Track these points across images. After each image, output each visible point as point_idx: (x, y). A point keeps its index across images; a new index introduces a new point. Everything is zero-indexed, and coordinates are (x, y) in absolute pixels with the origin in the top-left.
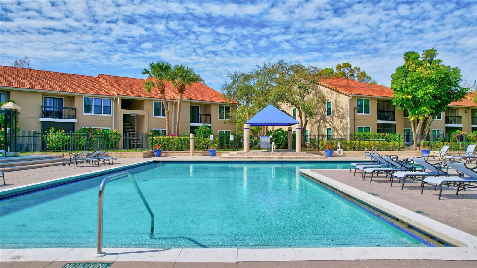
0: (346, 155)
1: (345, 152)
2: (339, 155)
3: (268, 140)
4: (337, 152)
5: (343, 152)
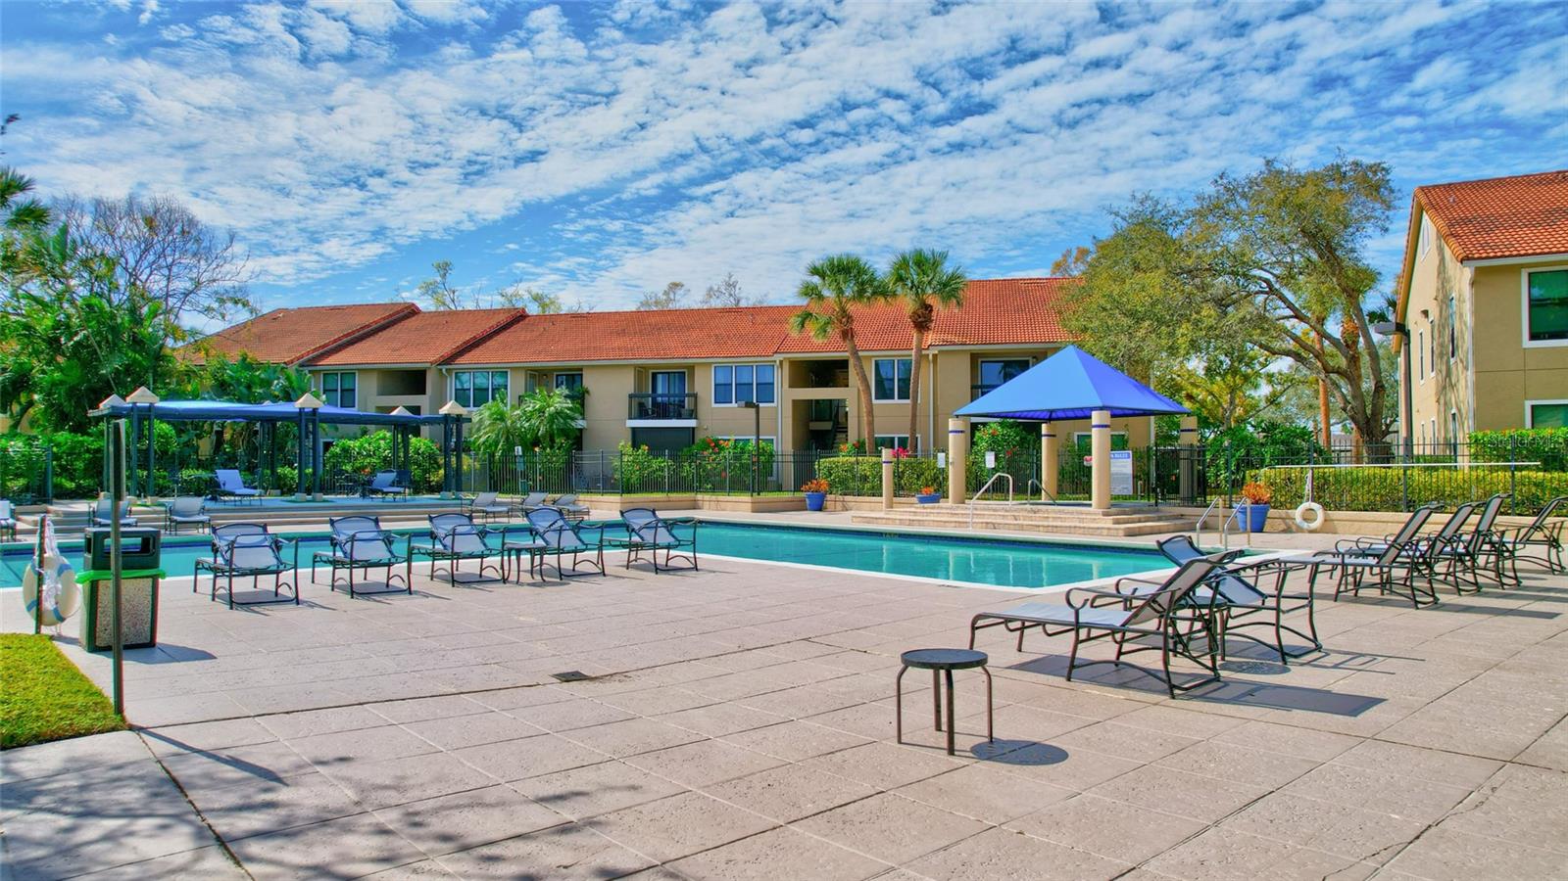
0: (1340, 529)
1: (1335, 514)
2: (1305, 525)
3: (1125, 466)
4: (1297, 514)
5: (1326, 515)
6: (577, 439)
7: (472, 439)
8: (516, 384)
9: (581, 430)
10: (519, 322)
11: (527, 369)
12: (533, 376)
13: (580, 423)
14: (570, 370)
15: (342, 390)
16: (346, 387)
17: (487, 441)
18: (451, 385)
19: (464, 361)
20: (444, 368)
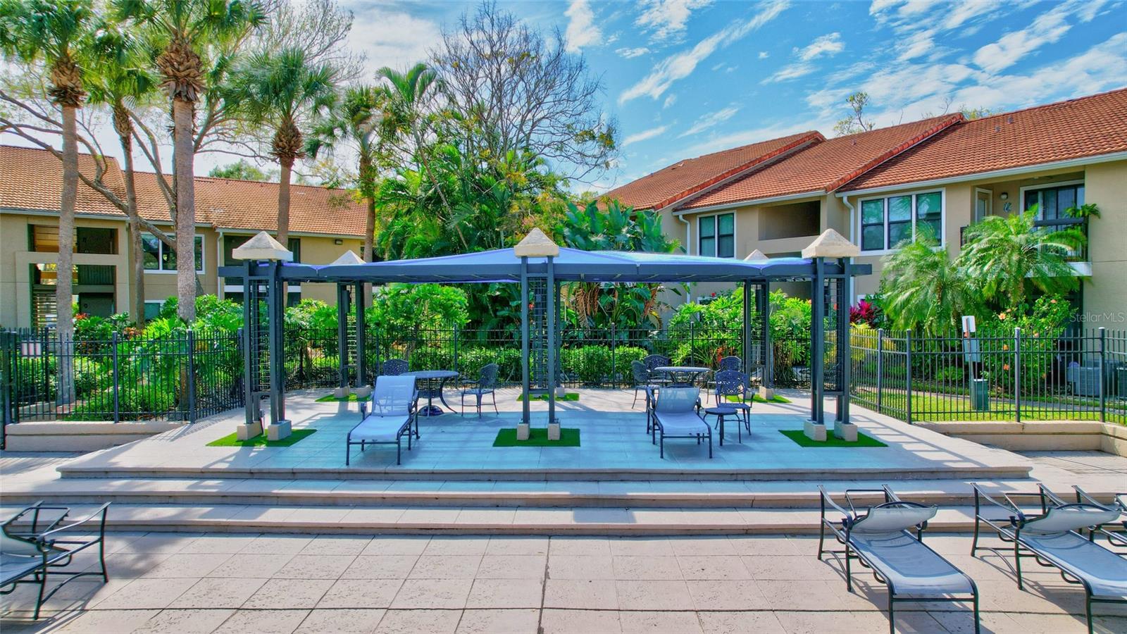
6: (1075, 294)
7: (885, 296)
8: (955, 211)
9: (1081, 280)
10: (954, 130)
11: (974, 185)
12: (983, 197)
13: (1080, 269)
14: (1050, 178)
15: (719, 237)
16: (724, 232)
17: (908, 301)
18: (855, 220)
19: (874, 186)
20: (845, 196)
